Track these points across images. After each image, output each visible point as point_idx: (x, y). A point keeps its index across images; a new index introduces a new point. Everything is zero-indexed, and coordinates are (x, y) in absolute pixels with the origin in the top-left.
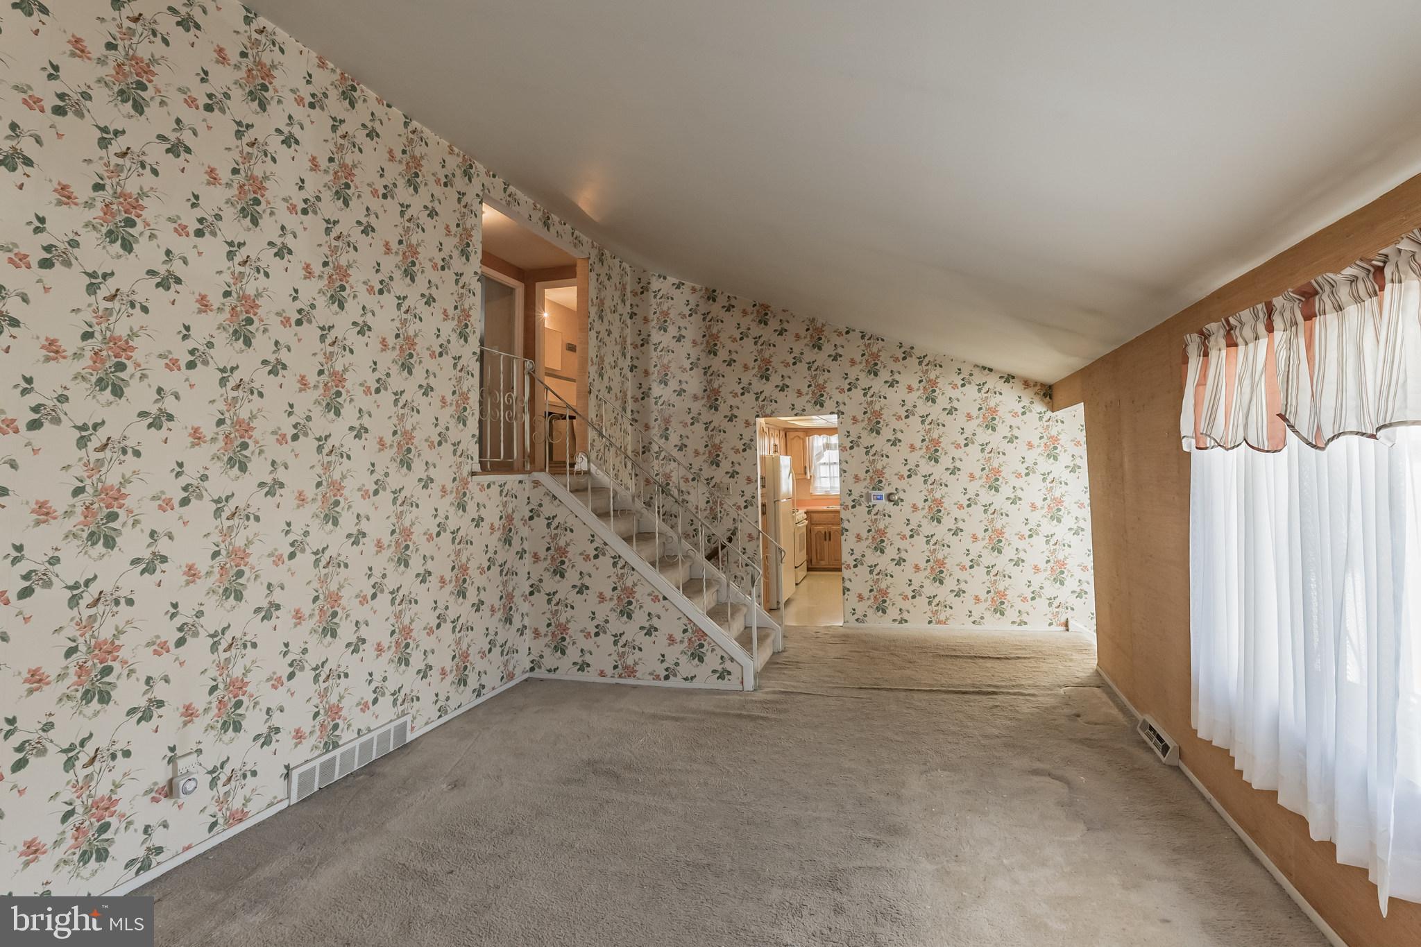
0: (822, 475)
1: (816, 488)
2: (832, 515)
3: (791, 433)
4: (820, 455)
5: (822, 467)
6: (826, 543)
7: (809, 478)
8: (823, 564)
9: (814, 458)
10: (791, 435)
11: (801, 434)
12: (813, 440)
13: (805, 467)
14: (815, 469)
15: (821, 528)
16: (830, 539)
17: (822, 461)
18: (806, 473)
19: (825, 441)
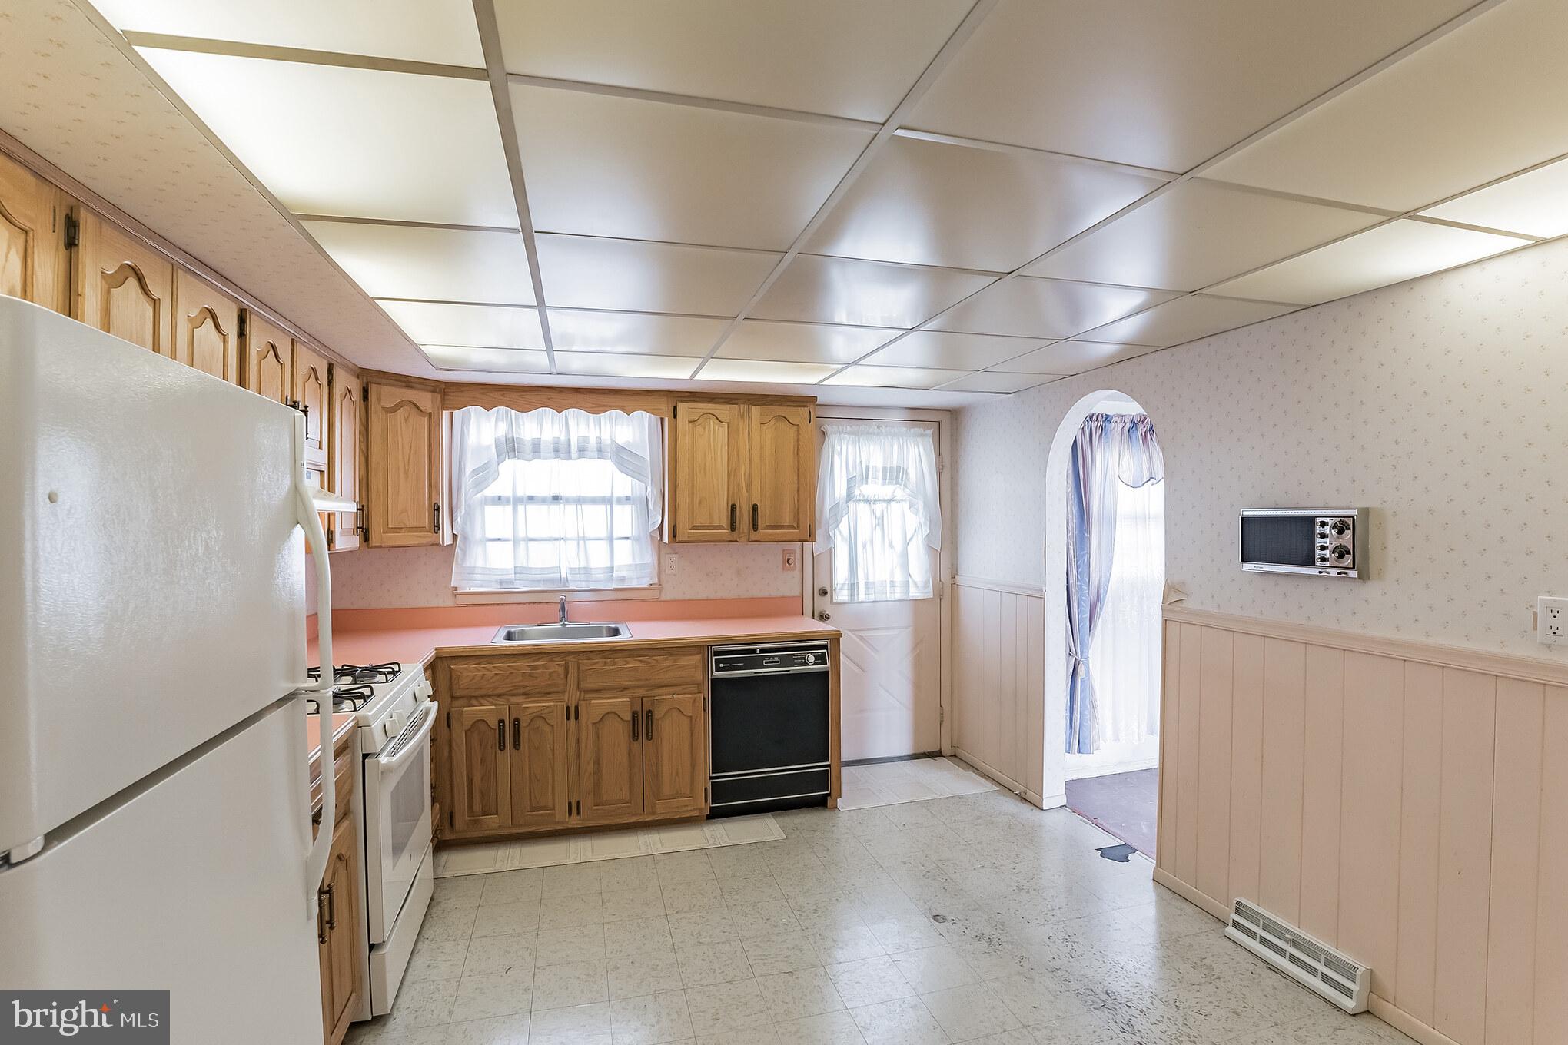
0: (489, 535)
1: (471, 571)
2: (522, 664)
3: (385, 390)
4: (485, 475)
5: (490, 510)
6: (503, 758)
7: (448, 540)
8: (492, 823)
9: (467, 482)
10: (385, 396)
11: (425, 400)
12: (465, 422)
13: (437, 509)
14: (469, 514)
15: (485, 710)
16: (517, 745)
17: (492, 491)
18: (436, 527)
19: (502, 429)
